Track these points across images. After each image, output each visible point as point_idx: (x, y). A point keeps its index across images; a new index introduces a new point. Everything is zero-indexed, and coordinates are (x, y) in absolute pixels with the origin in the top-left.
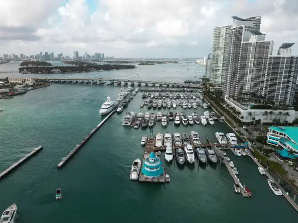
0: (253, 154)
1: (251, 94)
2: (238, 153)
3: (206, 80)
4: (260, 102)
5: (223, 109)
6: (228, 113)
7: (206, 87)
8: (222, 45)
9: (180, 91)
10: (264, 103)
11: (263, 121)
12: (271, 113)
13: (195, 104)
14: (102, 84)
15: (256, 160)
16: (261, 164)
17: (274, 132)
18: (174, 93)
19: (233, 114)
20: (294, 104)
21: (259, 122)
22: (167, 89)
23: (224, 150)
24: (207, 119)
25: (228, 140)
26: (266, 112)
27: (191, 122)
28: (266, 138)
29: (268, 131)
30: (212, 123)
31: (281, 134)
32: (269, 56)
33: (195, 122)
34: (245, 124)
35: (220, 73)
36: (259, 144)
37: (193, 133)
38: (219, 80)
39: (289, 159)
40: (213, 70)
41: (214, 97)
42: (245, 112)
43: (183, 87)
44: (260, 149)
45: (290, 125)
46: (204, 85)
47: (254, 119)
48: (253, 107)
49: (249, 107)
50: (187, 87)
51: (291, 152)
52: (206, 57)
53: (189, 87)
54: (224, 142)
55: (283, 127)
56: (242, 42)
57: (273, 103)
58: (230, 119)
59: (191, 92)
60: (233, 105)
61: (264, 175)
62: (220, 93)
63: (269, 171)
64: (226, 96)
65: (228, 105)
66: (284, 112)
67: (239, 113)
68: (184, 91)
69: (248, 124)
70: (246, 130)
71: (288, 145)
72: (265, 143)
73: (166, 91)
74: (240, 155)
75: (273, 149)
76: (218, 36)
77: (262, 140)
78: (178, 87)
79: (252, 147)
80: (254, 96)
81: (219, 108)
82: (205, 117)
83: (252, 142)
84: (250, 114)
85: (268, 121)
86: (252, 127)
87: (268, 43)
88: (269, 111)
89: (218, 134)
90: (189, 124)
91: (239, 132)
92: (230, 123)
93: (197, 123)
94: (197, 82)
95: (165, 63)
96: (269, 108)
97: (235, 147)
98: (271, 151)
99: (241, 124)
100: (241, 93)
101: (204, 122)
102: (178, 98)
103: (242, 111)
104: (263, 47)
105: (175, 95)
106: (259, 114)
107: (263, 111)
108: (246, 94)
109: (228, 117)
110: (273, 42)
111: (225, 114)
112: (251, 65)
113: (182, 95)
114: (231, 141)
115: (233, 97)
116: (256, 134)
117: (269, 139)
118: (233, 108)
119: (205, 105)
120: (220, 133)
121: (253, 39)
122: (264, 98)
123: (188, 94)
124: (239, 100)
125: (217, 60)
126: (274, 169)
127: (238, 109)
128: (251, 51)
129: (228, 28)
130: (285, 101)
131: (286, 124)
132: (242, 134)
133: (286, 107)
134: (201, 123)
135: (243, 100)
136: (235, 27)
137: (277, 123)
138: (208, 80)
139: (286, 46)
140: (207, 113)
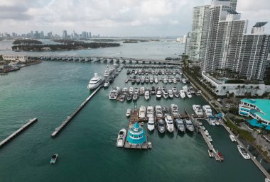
0: (225, 123)
1: (226, 69)
2: (212, 122)
3: (185, 57)
4: (233, 77)
5: (200, 83)
6: (205, 87)
7: (185, 64)
8: (200, 24)
9: (162, 68)
10: (236, 77)
11: (236, 94)
12: (244, 87)
13: (175, 79)
14: (89, 61)
15: (228, 129)
16: (233, 132)
17: (245, 104)
18: (156, 70)
19: (209, 88)
20: (264, 79)
21: (232, 95)
23: (200, 121)
24: (185, 93)
25: (204, 111)
26: (239, 87)
27: (171, 96)
28: (238, 110)
29: (240, 103)
30: (190, 96)
31: (251, 106)
32: (244, 34)
33: (174, 96)
34: (219, 97)
35: (198, 50)
36: (231, 115)
37: (173, 105)
38: (197, 57)
39: (258, 128)
40: (192, 48)
41: (191, 72)
42: (220, 86)
43: (165, 64)
44: (232, 119)
45: (260, 97)
46: (183, 61)
47: (228, 92)
48: (228, 82)
49: (224, 82)
50: (168, 64)
51: (260, 121)
52: (185, 36)
53: (169, 64)
54: (201, 113)
55: (253, 100)
56: (220, 21)
57: (246, 78)
58: (207, 93)
59: (172, 68)
60: (210, 80)
61: (234, 142)
62: (198, 69)
63: (240, 138)
64: (204, 72)
65: (205, 80)
66: (255, 86)
67: (214, 87)
68: (165, 67)
69: (222, 97)
70: (220, 102)
71: (257, 115)
72: (237, 114)
73: (148, 67)
74: (214, 124)
75: (244, 119)
76: (197, 15)
77: (234, 111)
78: (160, 63)
79: (225, 117)
80: (229, 72)
81: (196, 83)
82: (184, 91)
83: (225, 113)
84: (225, 88)
85: (240, 94)
86: (226, 99)
87: (243, 22)
88: (241, 85)
89: (195, 106)
90: (169, 98)
91: (214, 104)
92: (206, 96)
93: (176, 96)
94: (177, 59)
95: (147, 41)
96: (242, 82)
97: (210, 117)
98: (242, 121)
99: (216, 97)
100: (217, 69)
101: (183, 95)
102: (160, 74)
103: (217, 85)
104: (239, 25)
105: (157, 71)
106: (232, 88)
107: (236, 85)
108: (221, 70)
109: (204, 90)
110: (248, 21)
111: (201, 88)
112: (226, 43)
113: (163, 71)
114: (206, 112)
115: (210, 73)
116: (228, 106)
117: (240, 111)
118: (209, 83)
119: (184, 80)
120: (197, 106)
121: (230, 18)
122: (238, 73)
123: (169, 70)
124: (215, 75)
125: (196, 38)
126: (244, 136)
127: (214, 83)
128: (227, 30)
129: (206, 7)
130: (256, 76)
131: (257, 97)
132: (217, 106)
133: (257, 82)
134: (180, 96)
135: (219, 75)
136: (212, 6)
137: (248, 96)
138: (187, 57)
139: (260, 25)
140: (185, 88)
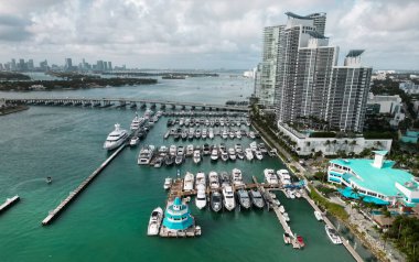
0: (309, 194)
1: (311, 117)
2: (290, 194)
3: (255, 99)
4: (322, 128)
5: (275, 138)
6: (282, 144)
7: (254, 110)
8: (274, 52)
9: (221, 116)
10: (326, 129)
11: (325, 153)
12: (335, 142)
13: (239, 133)
15: (312, 202)
16: (319, 207)
17: (336, 166)
18: (212, 119)
19: (288, 145)
20: (364, 130)
21: (320, 154)
22: (202, 113)
23: (273, 192)
24: (254, 153)
25: (279, 178)
26: (328, 142)
27: (233, 157)
28: (326, 176)
29: (329, 165)
30: (260, 157)
31: (344, 168)
32: (333, 67)
33: (237, 157)
34: (302, 157)
35: (272, 91)
36: (317, 183)
37: (235, 171)
38: (272, 100)
39: (351, 199)
40: (263, 86)
41: (264, 123)
42: (302, 142)
43: (225, 110)
44: (319, 188)
45: (357, 157)
46: (252, 106)
47: (313, 150)
48: (313, 135)
49: (308, 135)
50: (230, 110)
51: (356, 190)
52: (255, 69)
53: (232, 110)
54: (274, 182)
55: (347, 160)
56: (299, 48)
57: (338, 130)
58: (284, 152)
59: (235, 116)
60: (288, 133)
61: (321, 221)
62: (272, 118)
63: (328, 215)
64: (280, 121)
65: (282, 133)
66: (350, 140)
67: (295, 143)
68: (225, 116)
69: (306, 158)
70: (304, 165)
71: (352, 182)
72: (326, 180)
73: (200, 116)
74: (293, 197)
75: (335, 188)
76: (269, 39)
77: (322, 177)
78: (218, 110)
79: (310, 186)
80: (315, 121)
81: (269, 138)
82: (251, 150)
83: (309, 179)
84: (309, 144)
85: (332, 153)
86: (311, 161)
87: (332, 49)
88: (332, 139)
89: (266, 171)
90: (230, 159)
91: (294, 167)
92: (283, 156)
93: (240, 156)
94: (243, 103)
96: (333, 136)
97: (288, 187)
98: (332, 190)
99: (297, 157)
100: (298, 117)
101: (250, 156)
102: (217, 125)
103: (298, 141)
104: (326, 54)
105: (213, 121)
106: (320, 144)
107: (325, 140)
108: (304, 118)
109: (280, 148)
110: (338, 48)
111: (277, 145)
112: (310, 79)
113: (222, 121)
114: (282, 179)
115: (288, 123)
116: (315, 170)
117: (329, 176)
118: (287, 137)
119: (252, 133)
120: (271, 170)
121: (313, 44)
122: (327, 123)
123: (230, 119)
124: (296, 126)
125: (268, 73)
126: (334, 213)
127: (294, 138)
128: (310, 60)
129: (281, 28)
130: (353, 127)
131: (353, 155)
132: (298, 171)
133: (353, 134)
134: (245, 158)
135: (301, 125)
136: (289, 27)
137: (342, 155)
138: (257, 100)
139: (355, 54)
140: (254, 145)
